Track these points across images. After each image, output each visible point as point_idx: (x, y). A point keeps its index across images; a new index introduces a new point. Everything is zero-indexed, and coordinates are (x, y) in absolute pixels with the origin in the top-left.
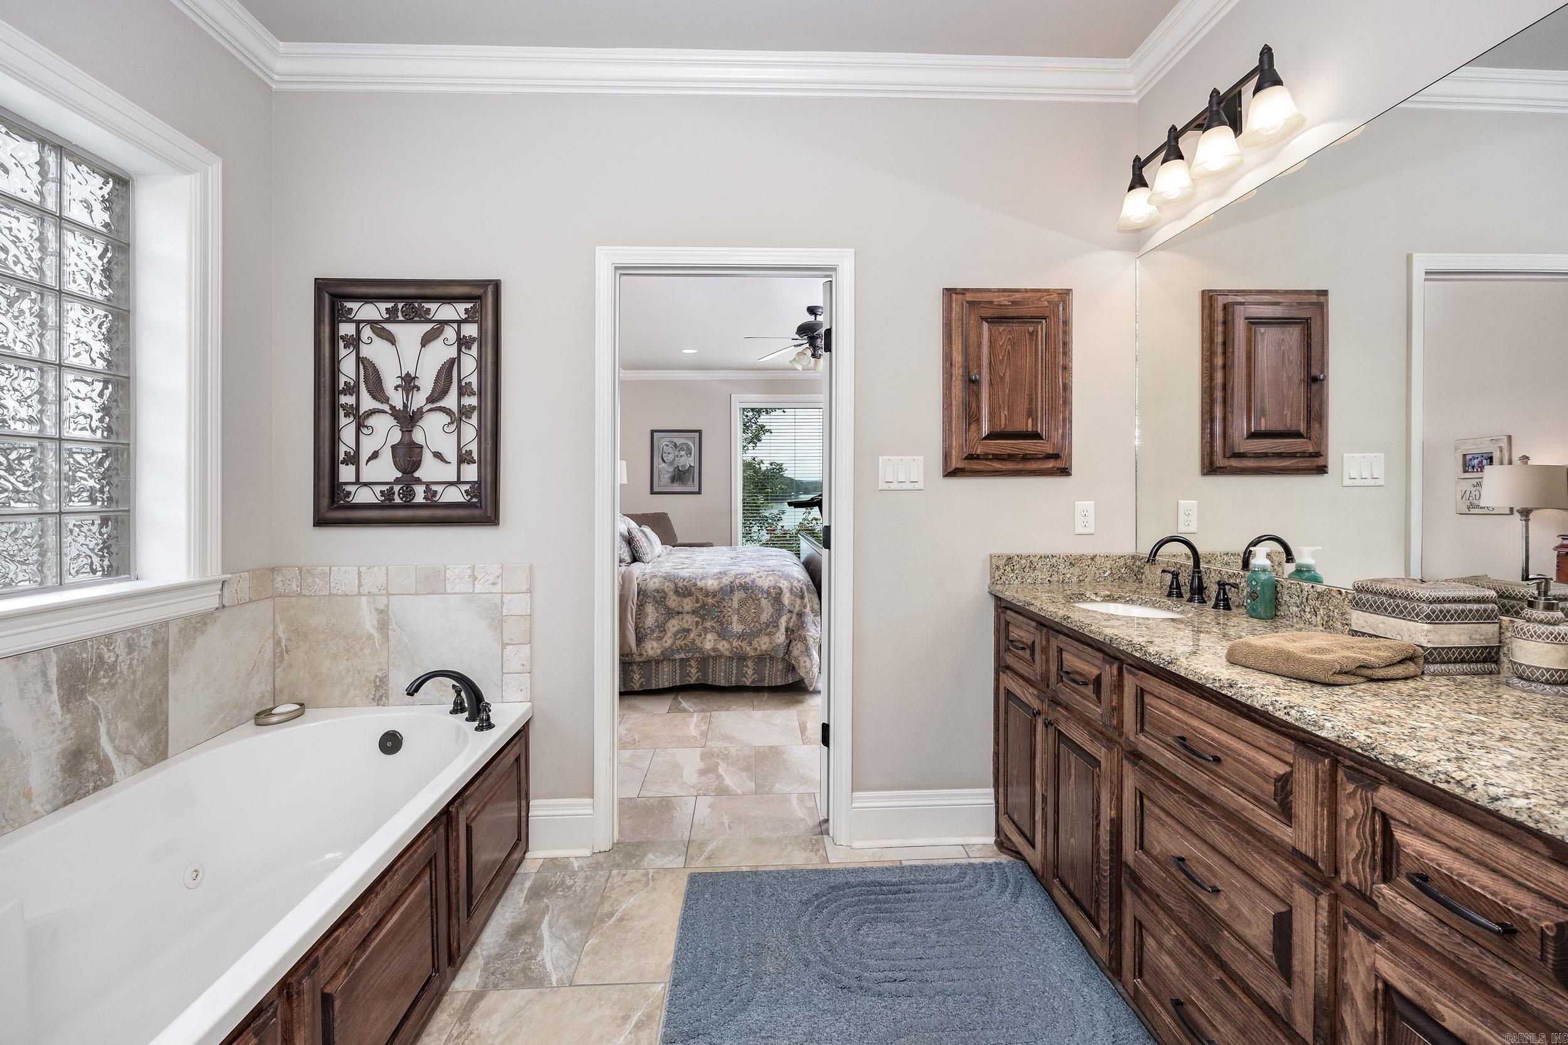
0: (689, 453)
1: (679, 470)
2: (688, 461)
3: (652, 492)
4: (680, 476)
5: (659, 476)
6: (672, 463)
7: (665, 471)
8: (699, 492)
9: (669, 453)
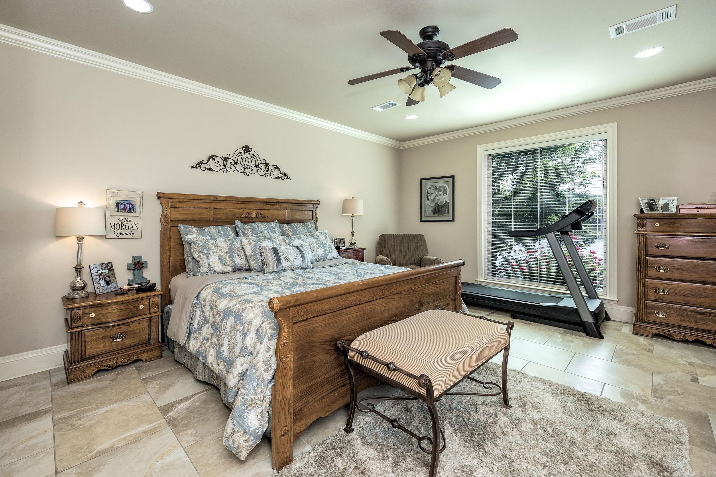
0: (445, 192)
1: (438, 205)
2: (444, 198)
3: (421, 220)
4: (439, 209)
5: (425, 209)
6: (433, 200)
7: (429, 205)
8: (453, 221)
9: (431, 194)
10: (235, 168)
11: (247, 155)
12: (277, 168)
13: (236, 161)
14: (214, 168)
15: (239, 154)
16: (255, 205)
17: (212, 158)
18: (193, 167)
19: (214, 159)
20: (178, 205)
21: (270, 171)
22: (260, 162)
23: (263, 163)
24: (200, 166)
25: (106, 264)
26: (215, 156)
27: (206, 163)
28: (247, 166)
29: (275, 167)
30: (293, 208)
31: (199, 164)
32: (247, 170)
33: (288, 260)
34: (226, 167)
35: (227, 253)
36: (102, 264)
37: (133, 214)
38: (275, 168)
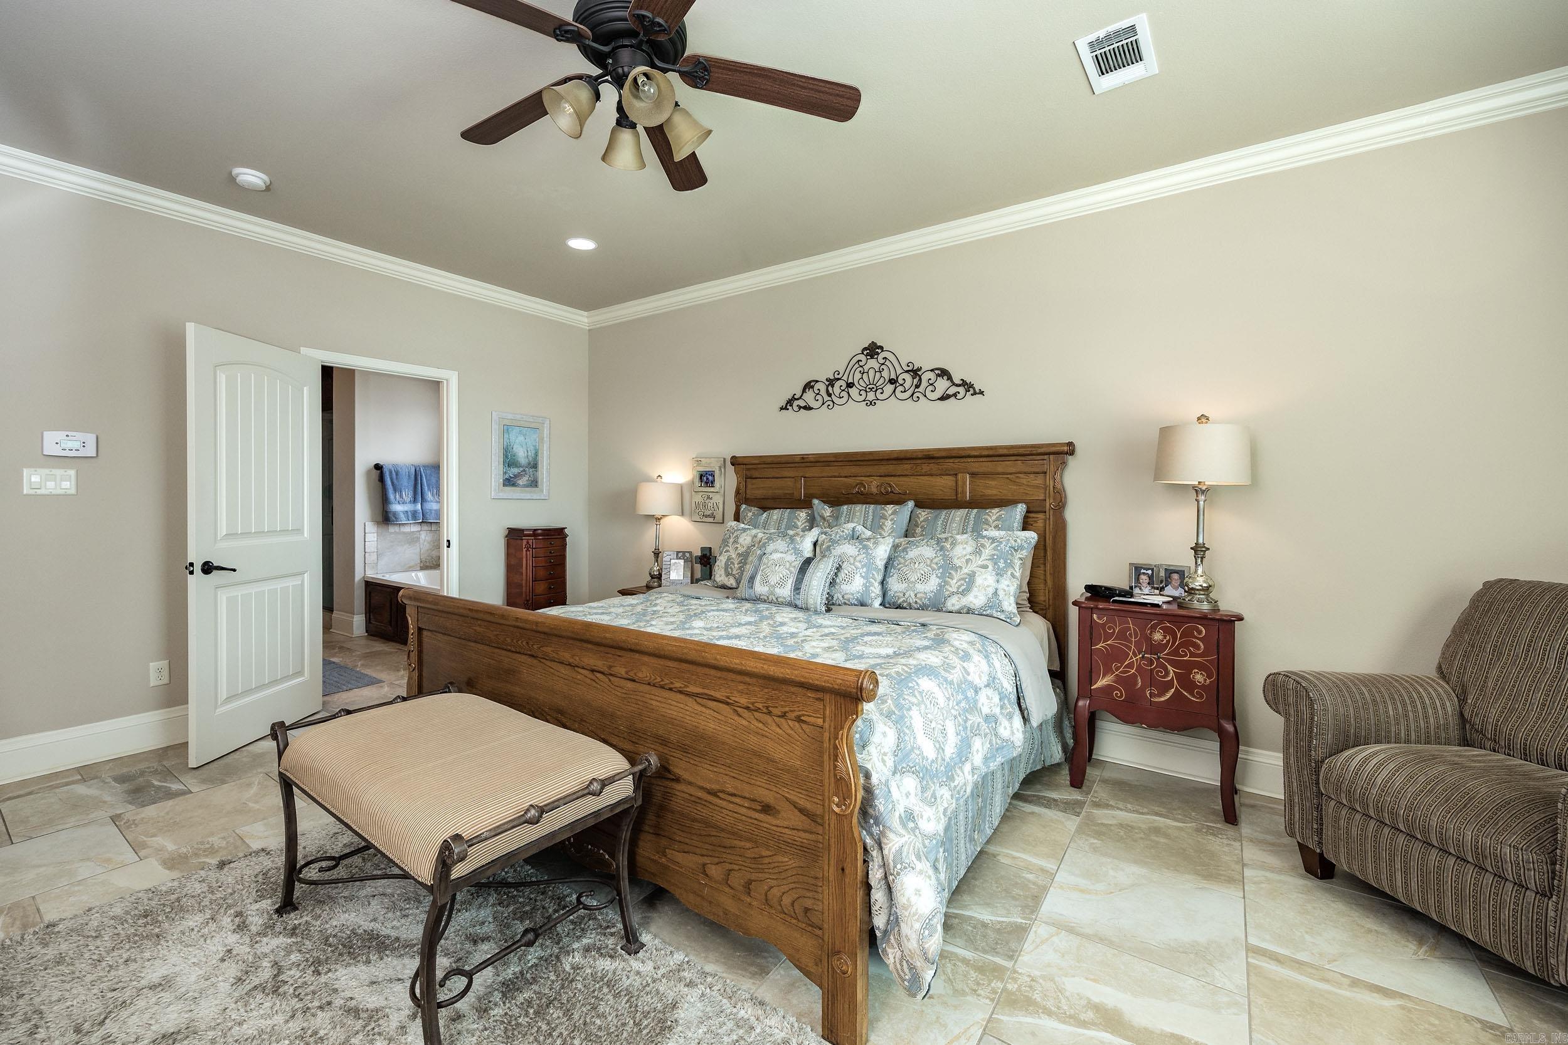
10: (849, 395)
11: (872, 363)
12: (944, 373)
13: (850, 381)
14: (813, 404)
15: (857, 366)
16: (876, 467)
17: (808, 386)
18: (782, 409)
19: (812, 387)
20: (756, 474)
21: (924, 384)
22: (899, 371)
23: (907, 372)
24: (791, 406)
25: (684, 553)
26: (814, 381)
27: (800, 398)
28: (871, 386)
29: (937, 372)
30: (975, 470)
31: (790, 402)
32: (872, 393)
33: (765, 582)
34: (833, 396)
35: (739, 555)
36: (678, 553)
37: (712, 489)
38: (938, 375)
